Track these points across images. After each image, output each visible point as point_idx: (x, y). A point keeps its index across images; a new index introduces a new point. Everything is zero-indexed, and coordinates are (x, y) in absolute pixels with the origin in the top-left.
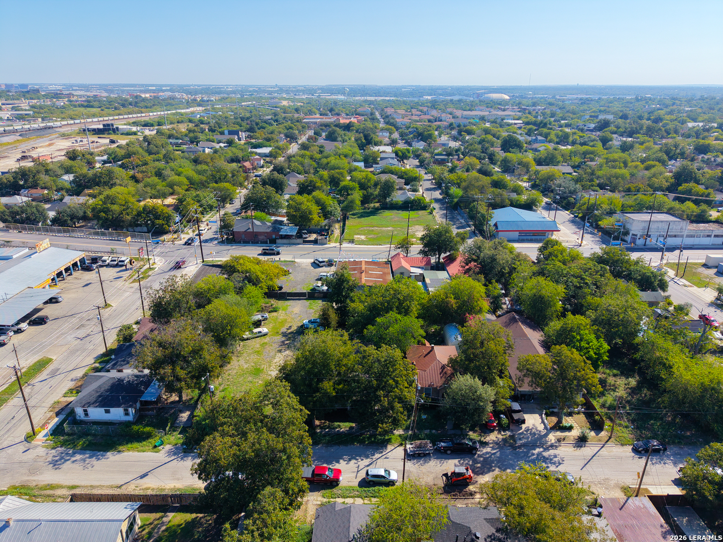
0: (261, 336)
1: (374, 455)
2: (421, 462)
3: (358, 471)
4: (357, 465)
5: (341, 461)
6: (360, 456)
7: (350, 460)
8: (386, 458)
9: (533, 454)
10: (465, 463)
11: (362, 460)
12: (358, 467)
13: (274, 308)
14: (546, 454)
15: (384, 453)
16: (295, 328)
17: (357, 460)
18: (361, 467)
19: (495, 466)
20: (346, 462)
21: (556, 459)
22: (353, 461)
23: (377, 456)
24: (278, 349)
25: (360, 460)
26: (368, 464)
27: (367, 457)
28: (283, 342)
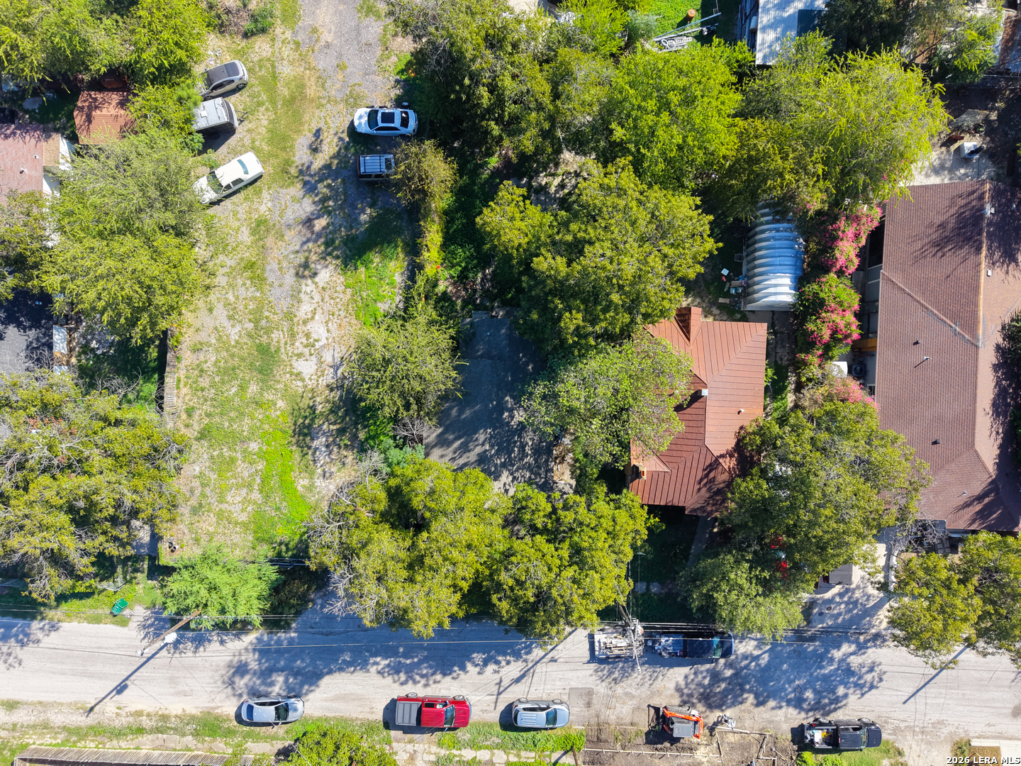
0: (246, 186)
1: (528, 653)
2: (616, 675)
3: (499, 694)
4: (497, 677)
5: (469, 666)
6: (505, 654)
7: (486, 663)
8: (553, 660)
9: (832, 660)
10: (696, 680)
11: (508, 663)
12: (499, 684)
13: (254, 18)
14: (855, 661)
15: (550, 647)
16: (334, 150)
17: (498, 663)
18: (505, 683)
19: (750, 691)
20: (478, 669)
21: (869, 677)
22: (491, 667)
23: (537, 653)
24: (301, 259)
25: (503, 663)
26: (517, 675)
27: (517, 655)
28: (308, 222)
